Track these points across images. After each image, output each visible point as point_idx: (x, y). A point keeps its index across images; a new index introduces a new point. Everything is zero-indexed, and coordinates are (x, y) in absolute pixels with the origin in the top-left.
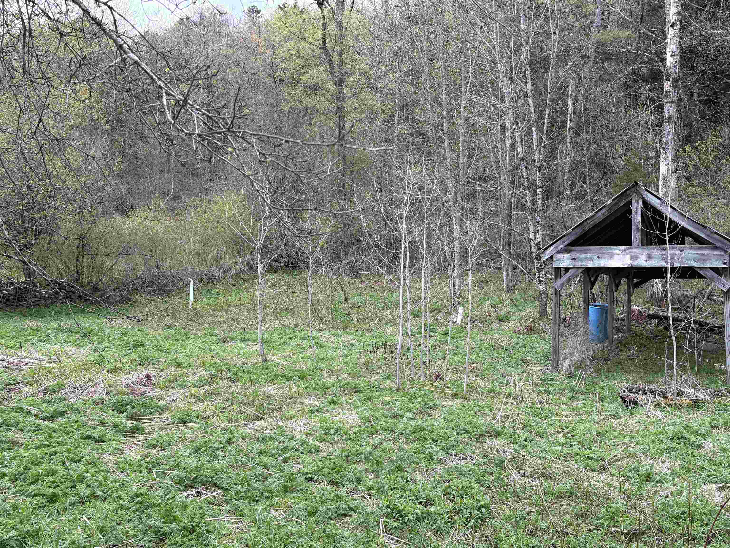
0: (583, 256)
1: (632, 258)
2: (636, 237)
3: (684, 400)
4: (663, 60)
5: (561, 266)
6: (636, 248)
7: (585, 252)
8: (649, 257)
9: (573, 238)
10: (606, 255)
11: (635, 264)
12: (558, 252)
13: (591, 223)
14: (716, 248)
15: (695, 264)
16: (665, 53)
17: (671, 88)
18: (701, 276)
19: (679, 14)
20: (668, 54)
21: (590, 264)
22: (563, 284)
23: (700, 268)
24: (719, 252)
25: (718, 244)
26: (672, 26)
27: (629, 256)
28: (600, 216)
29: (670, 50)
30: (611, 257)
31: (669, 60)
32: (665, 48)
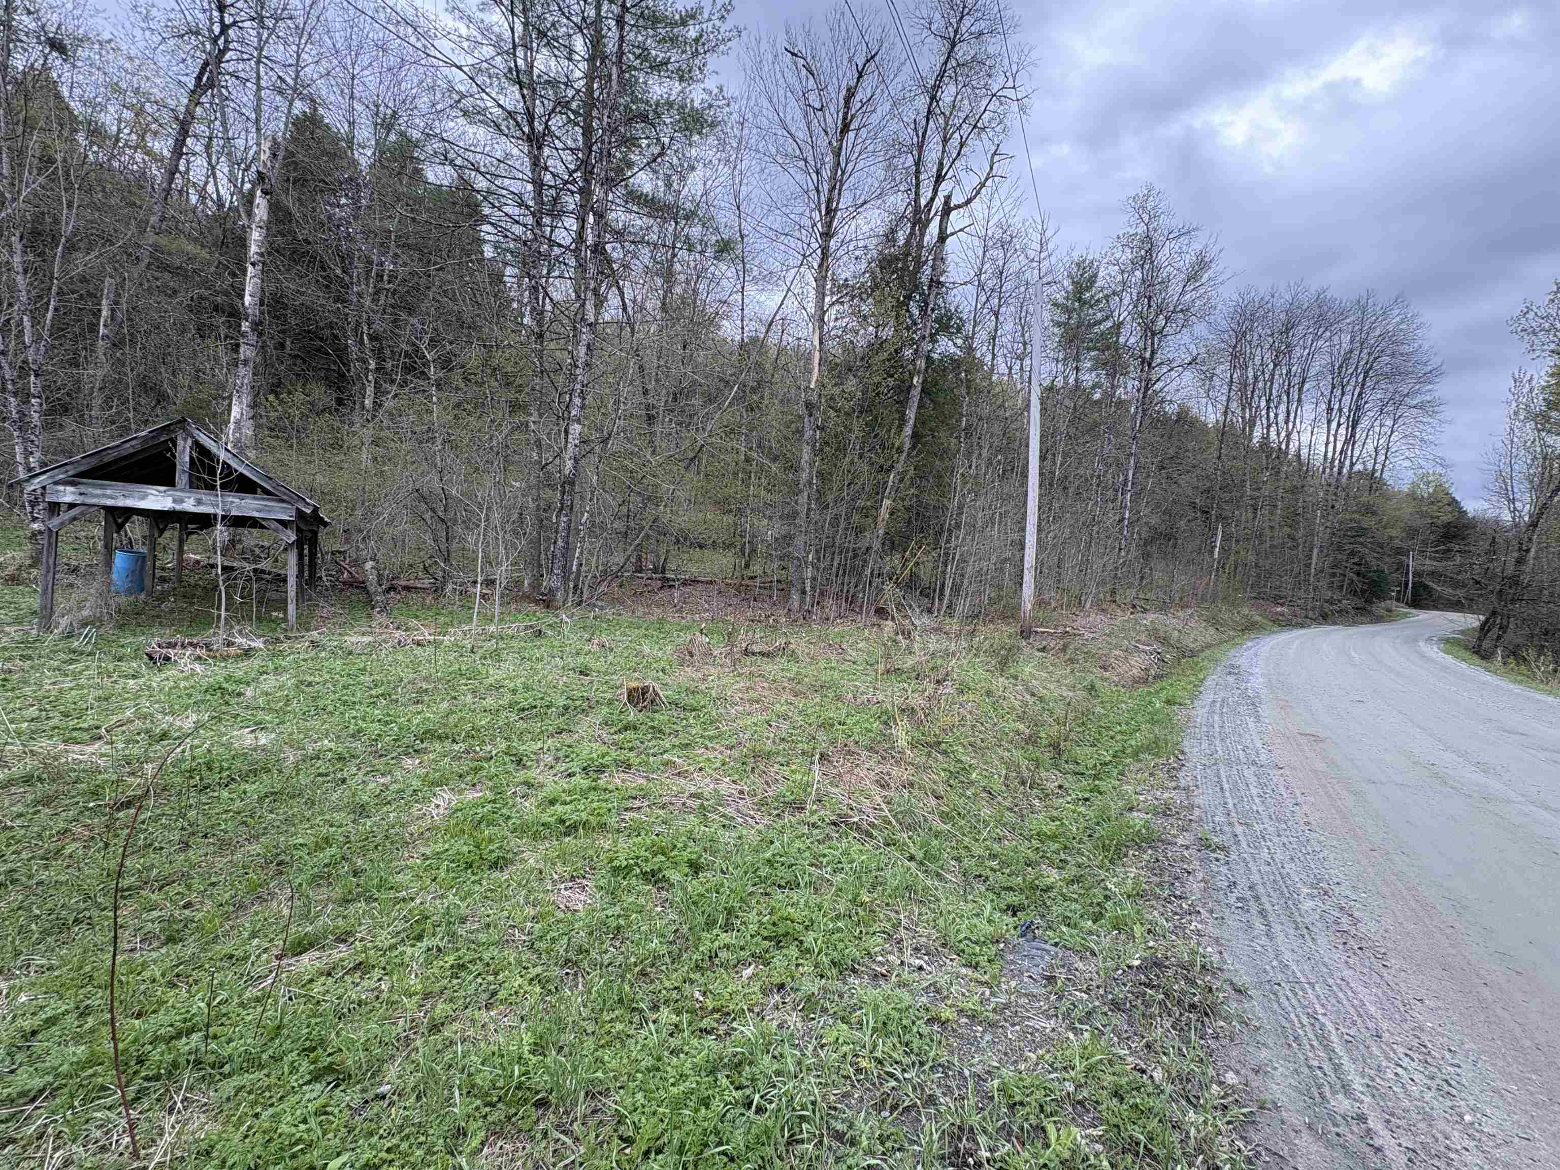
0: (99, 492)
1: (174, 501)
2: (182, 479)
3: (232, 650)
4: (242, 297)
5: (60, 500)
6: (182, 490)
7: (102, 487)
8: (199, 502)
9: (82, 469)
10: (136, 494)
11: (178, 507)
12: (56, 483)
13: (113, 455)
14: (283, 501)
15: (256, 514)
16: (244, 290)
17: (249, 330)
18: (263, 527)
19: (261, 255)
20: (247, 293)
21: (110, 502)
22: (62, 523)
23: (264, 519)
24: (284, 505)
25: (284, 497)
26: (253, 264)
27: (170, 499)
28: (128, 449)
29: (248, 289)
30: (144, 497)
31: (248, 299)
32: (243, 283)
